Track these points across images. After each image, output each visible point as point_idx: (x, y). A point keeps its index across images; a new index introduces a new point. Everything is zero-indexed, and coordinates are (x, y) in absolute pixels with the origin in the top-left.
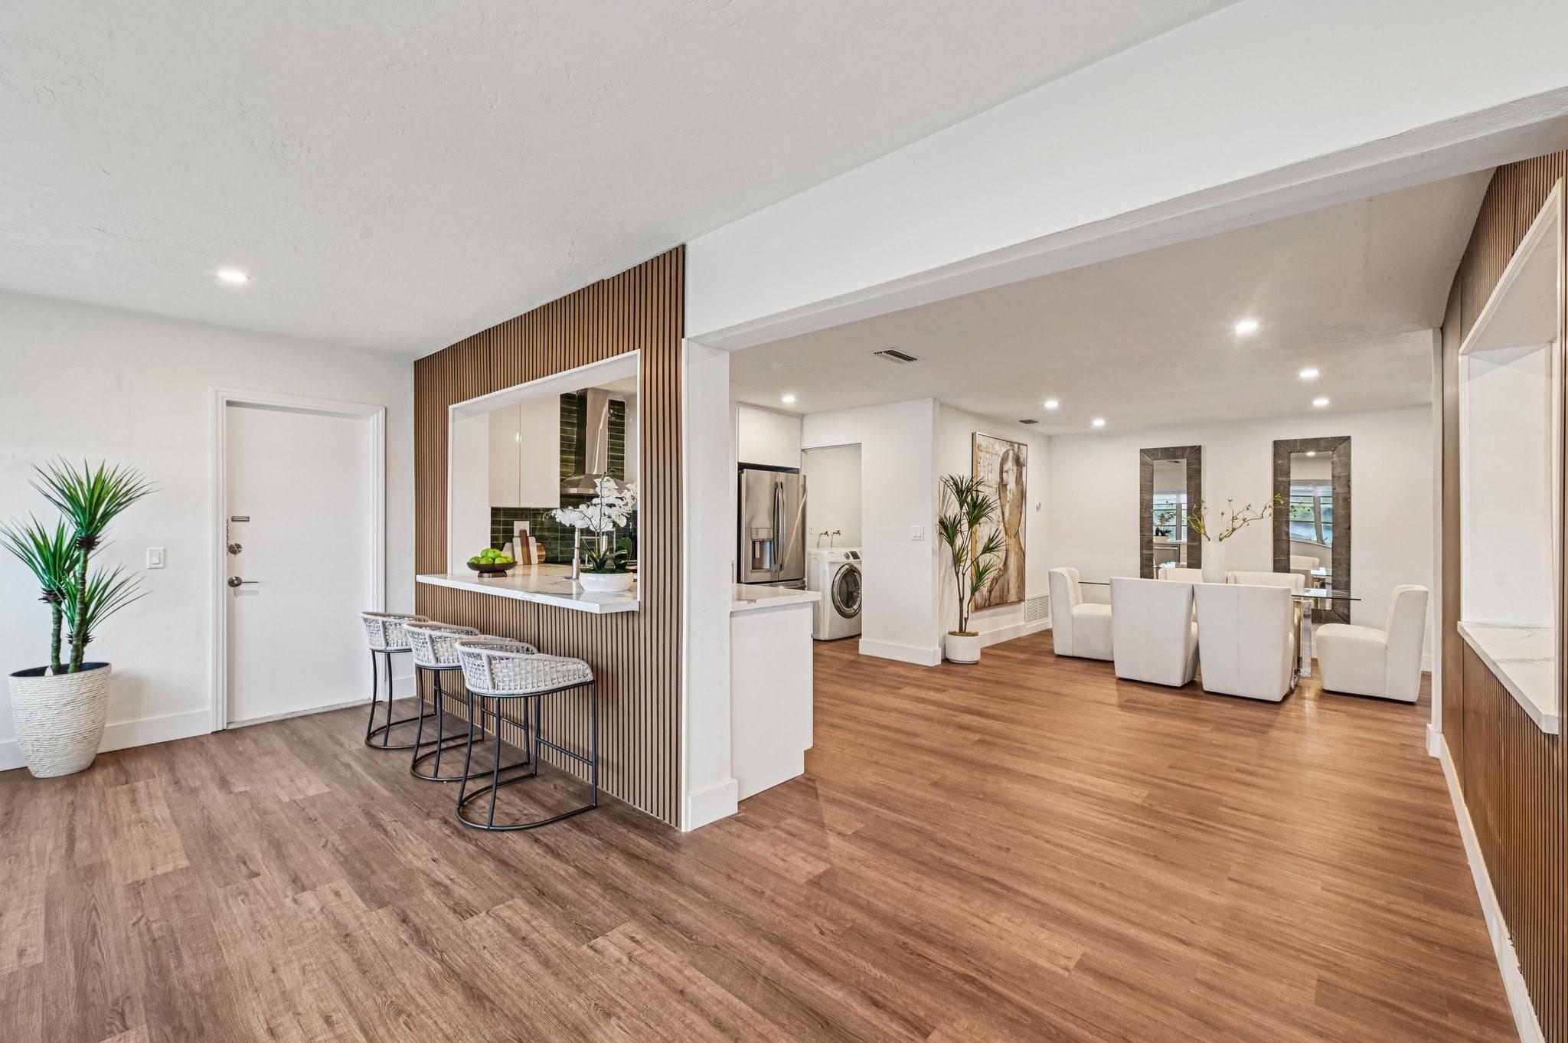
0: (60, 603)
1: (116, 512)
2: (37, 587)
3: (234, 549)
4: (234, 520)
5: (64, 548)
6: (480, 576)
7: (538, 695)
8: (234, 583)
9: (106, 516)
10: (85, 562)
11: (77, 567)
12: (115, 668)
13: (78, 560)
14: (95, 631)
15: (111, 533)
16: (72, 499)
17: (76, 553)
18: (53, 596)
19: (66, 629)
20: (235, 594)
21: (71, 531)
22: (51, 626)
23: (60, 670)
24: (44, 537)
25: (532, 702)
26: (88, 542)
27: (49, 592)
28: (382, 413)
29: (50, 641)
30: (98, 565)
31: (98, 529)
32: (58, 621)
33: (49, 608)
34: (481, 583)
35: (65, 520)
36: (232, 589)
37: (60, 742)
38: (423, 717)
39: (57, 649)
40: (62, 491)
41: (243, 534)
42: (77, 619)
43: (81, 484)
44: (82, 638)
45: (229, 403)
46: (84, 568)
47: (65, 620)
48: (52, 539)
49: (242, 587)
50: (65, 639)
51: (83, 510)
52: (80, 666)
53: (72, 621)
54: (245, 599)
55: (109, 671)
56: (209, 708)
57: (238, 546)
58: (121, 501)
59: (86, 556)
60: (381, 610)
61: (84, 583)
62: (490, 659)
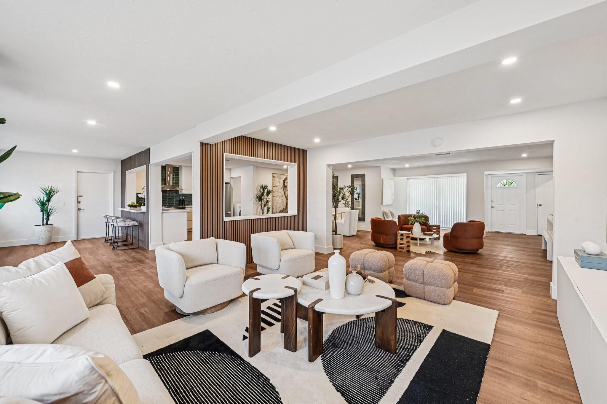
0: (44, 212)
1: (54, 195)
2: (39, 209)
3: (79, 202)
4: (79, 196)
5: (44, 202)
6: (130, 208)
7: (128, 227)
8: (79, 210)
9: (52, 196)
10: (48, 204)
11: (47, 205)
12: (54, 226)
13: (47, 204)
14: (50, 218)
15: (53, 199)
16: (46, 193)
17: (47, 203)
18: (42, 211)
19: (45, 217)
20: (79, 212)
21: (46, 198)
22: (42, 217)
23: (43, 225)
24: (41, 200)
25: (127, 228)
26: (49, 200)
27: (42, 210)
28: (113, 173)
29: (42, 219)
30: (51, 205)
31: (51, 198)
32: (43, 216)
33: (42, 213)
34: (131, 209)
35: (44, 196)
36: (79, 211)
37: (44, 238)
38: (118, 238)
39: (43, 221)
40: (44, 191)
41: (81, 199)
42: (47, 215)
43: (47, 189)
44: (48, 219)
45: (78, 172)
46: (48, 205)
47: (45, 215)
48: (42, 200)
49: (81, 210)
50: (44, 219)
51: (48, 195)
52: (47, 224)
53: (46, 216)
54: (82, 213)
55: (53, 226)
56: (74, 235)
57: (80, 202)
58: (55, 193)
59: (48, 203)
60: (113, 215)
61: (48, 208)
62: (116, 220)
